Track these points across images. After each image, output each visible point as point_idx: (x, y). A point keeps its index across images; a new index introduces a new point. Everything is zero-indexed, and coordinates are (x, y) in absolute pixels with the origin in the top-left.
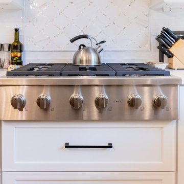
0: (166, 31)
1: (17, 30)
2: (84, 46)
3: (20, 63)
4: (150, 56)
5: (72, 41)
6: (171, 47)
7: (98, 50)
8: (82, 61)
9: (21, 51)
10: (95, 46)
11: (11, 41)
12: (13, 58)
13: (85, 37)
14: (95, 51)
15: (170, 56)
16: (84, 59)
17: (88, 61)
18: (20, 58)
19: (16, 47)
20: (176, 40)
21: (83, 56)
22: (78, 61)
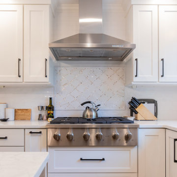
0: (134, 99)
1: (51, 99)
2: (89, 107)
3: (53, 117)
4: (125, 113)
5: (82, 105)
6: (136, 108)
7: (96, 110)
8: (87, 116)
9: (53, 110)
10: (94, 108)
11: (48, 104)
12: (49, 114)
13: (89, 102)
14: (95, 110)
15: (136, 113)
16: (89, 114)
17: (91, 116)
18: (53, 114)
19: (50, 108)
20: (140, 104)
21: (88, 113)
22: (86, 115)
